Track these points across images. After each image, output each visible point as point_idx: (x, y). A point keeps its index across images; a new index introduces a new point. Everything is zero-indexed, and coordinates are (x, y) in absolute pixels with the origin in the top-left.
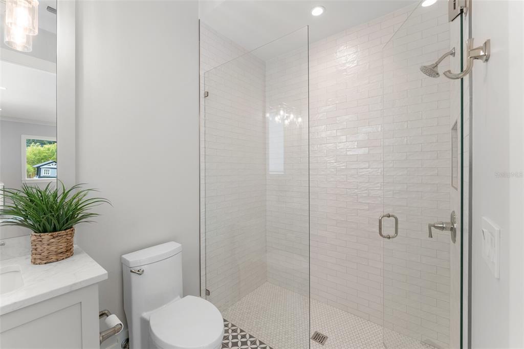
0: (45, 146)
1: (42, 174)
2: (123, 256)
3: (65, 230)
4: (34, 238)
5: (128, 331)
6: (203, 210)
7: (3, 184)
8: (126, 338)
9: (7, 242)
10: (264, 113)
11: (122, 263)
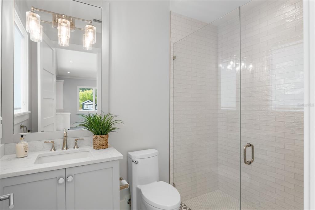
0: (84, 91)
1: (85, 108)
2: (128, 153)
3: (105, 135)
4: (94, 137)
5: (130, 195)
6: (171, 132)
7: (70, 113)
8: (130, 198)
9: (84, 138)
10: (217, 64)
11: (128, 157)
